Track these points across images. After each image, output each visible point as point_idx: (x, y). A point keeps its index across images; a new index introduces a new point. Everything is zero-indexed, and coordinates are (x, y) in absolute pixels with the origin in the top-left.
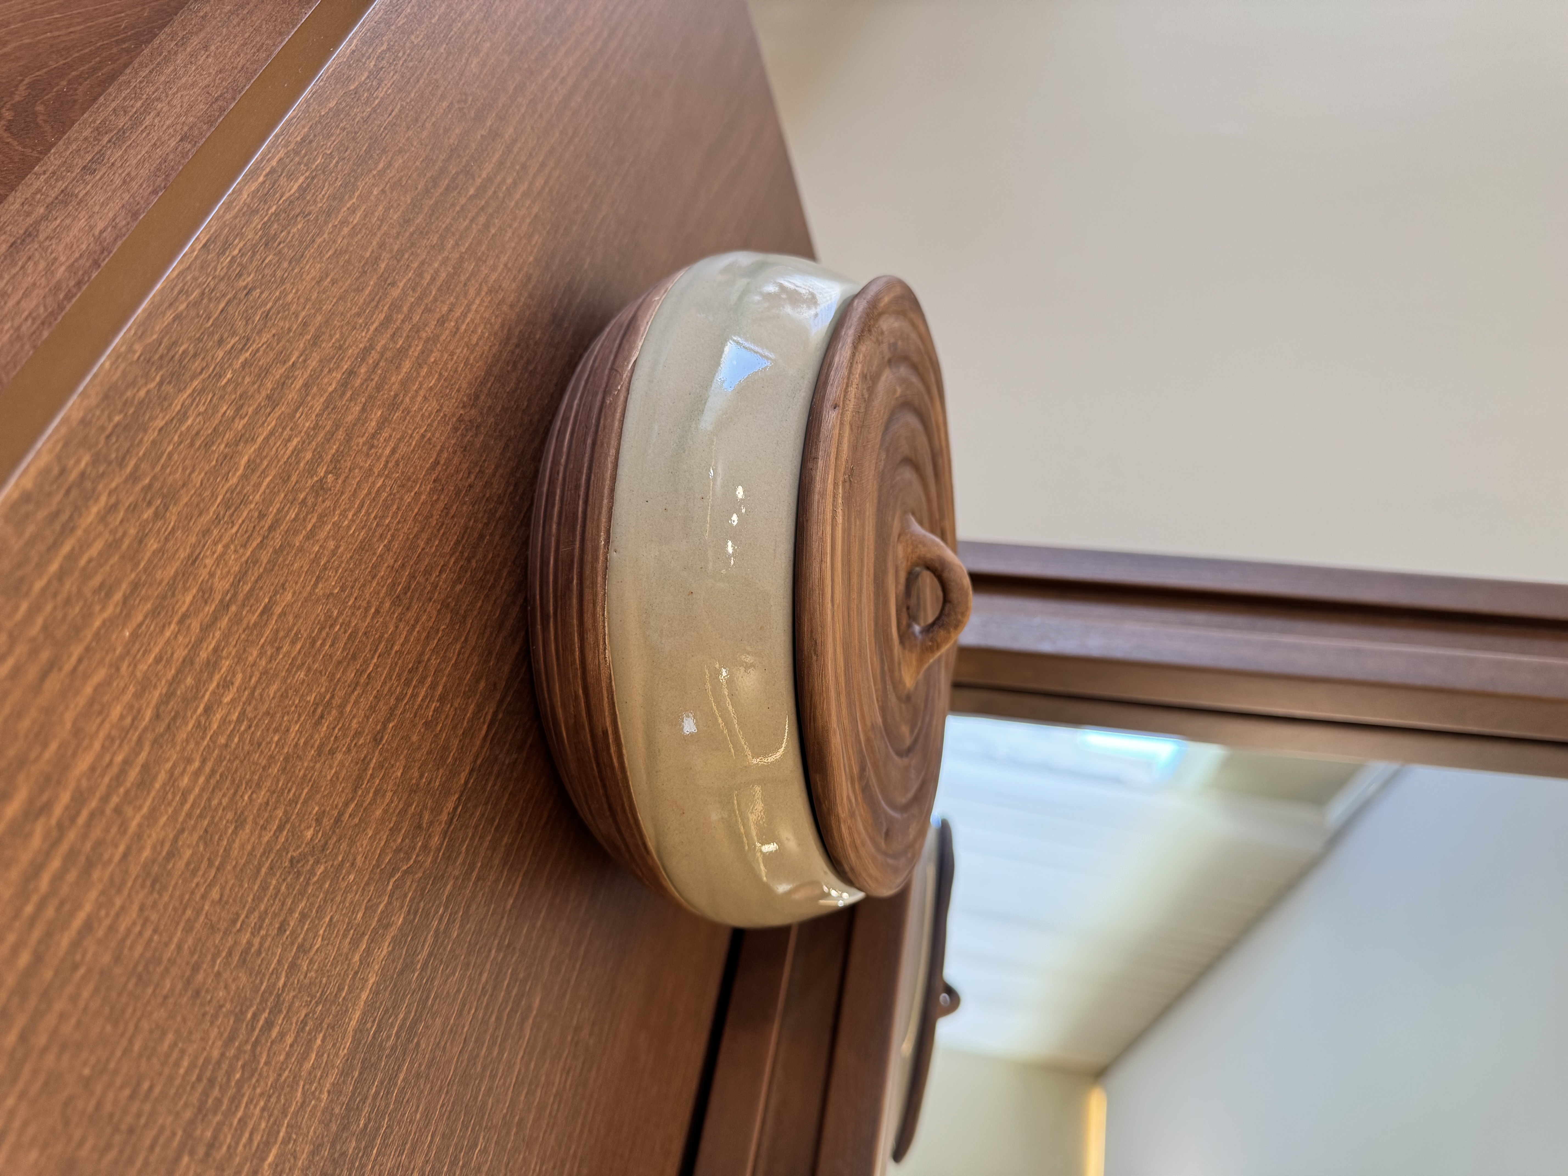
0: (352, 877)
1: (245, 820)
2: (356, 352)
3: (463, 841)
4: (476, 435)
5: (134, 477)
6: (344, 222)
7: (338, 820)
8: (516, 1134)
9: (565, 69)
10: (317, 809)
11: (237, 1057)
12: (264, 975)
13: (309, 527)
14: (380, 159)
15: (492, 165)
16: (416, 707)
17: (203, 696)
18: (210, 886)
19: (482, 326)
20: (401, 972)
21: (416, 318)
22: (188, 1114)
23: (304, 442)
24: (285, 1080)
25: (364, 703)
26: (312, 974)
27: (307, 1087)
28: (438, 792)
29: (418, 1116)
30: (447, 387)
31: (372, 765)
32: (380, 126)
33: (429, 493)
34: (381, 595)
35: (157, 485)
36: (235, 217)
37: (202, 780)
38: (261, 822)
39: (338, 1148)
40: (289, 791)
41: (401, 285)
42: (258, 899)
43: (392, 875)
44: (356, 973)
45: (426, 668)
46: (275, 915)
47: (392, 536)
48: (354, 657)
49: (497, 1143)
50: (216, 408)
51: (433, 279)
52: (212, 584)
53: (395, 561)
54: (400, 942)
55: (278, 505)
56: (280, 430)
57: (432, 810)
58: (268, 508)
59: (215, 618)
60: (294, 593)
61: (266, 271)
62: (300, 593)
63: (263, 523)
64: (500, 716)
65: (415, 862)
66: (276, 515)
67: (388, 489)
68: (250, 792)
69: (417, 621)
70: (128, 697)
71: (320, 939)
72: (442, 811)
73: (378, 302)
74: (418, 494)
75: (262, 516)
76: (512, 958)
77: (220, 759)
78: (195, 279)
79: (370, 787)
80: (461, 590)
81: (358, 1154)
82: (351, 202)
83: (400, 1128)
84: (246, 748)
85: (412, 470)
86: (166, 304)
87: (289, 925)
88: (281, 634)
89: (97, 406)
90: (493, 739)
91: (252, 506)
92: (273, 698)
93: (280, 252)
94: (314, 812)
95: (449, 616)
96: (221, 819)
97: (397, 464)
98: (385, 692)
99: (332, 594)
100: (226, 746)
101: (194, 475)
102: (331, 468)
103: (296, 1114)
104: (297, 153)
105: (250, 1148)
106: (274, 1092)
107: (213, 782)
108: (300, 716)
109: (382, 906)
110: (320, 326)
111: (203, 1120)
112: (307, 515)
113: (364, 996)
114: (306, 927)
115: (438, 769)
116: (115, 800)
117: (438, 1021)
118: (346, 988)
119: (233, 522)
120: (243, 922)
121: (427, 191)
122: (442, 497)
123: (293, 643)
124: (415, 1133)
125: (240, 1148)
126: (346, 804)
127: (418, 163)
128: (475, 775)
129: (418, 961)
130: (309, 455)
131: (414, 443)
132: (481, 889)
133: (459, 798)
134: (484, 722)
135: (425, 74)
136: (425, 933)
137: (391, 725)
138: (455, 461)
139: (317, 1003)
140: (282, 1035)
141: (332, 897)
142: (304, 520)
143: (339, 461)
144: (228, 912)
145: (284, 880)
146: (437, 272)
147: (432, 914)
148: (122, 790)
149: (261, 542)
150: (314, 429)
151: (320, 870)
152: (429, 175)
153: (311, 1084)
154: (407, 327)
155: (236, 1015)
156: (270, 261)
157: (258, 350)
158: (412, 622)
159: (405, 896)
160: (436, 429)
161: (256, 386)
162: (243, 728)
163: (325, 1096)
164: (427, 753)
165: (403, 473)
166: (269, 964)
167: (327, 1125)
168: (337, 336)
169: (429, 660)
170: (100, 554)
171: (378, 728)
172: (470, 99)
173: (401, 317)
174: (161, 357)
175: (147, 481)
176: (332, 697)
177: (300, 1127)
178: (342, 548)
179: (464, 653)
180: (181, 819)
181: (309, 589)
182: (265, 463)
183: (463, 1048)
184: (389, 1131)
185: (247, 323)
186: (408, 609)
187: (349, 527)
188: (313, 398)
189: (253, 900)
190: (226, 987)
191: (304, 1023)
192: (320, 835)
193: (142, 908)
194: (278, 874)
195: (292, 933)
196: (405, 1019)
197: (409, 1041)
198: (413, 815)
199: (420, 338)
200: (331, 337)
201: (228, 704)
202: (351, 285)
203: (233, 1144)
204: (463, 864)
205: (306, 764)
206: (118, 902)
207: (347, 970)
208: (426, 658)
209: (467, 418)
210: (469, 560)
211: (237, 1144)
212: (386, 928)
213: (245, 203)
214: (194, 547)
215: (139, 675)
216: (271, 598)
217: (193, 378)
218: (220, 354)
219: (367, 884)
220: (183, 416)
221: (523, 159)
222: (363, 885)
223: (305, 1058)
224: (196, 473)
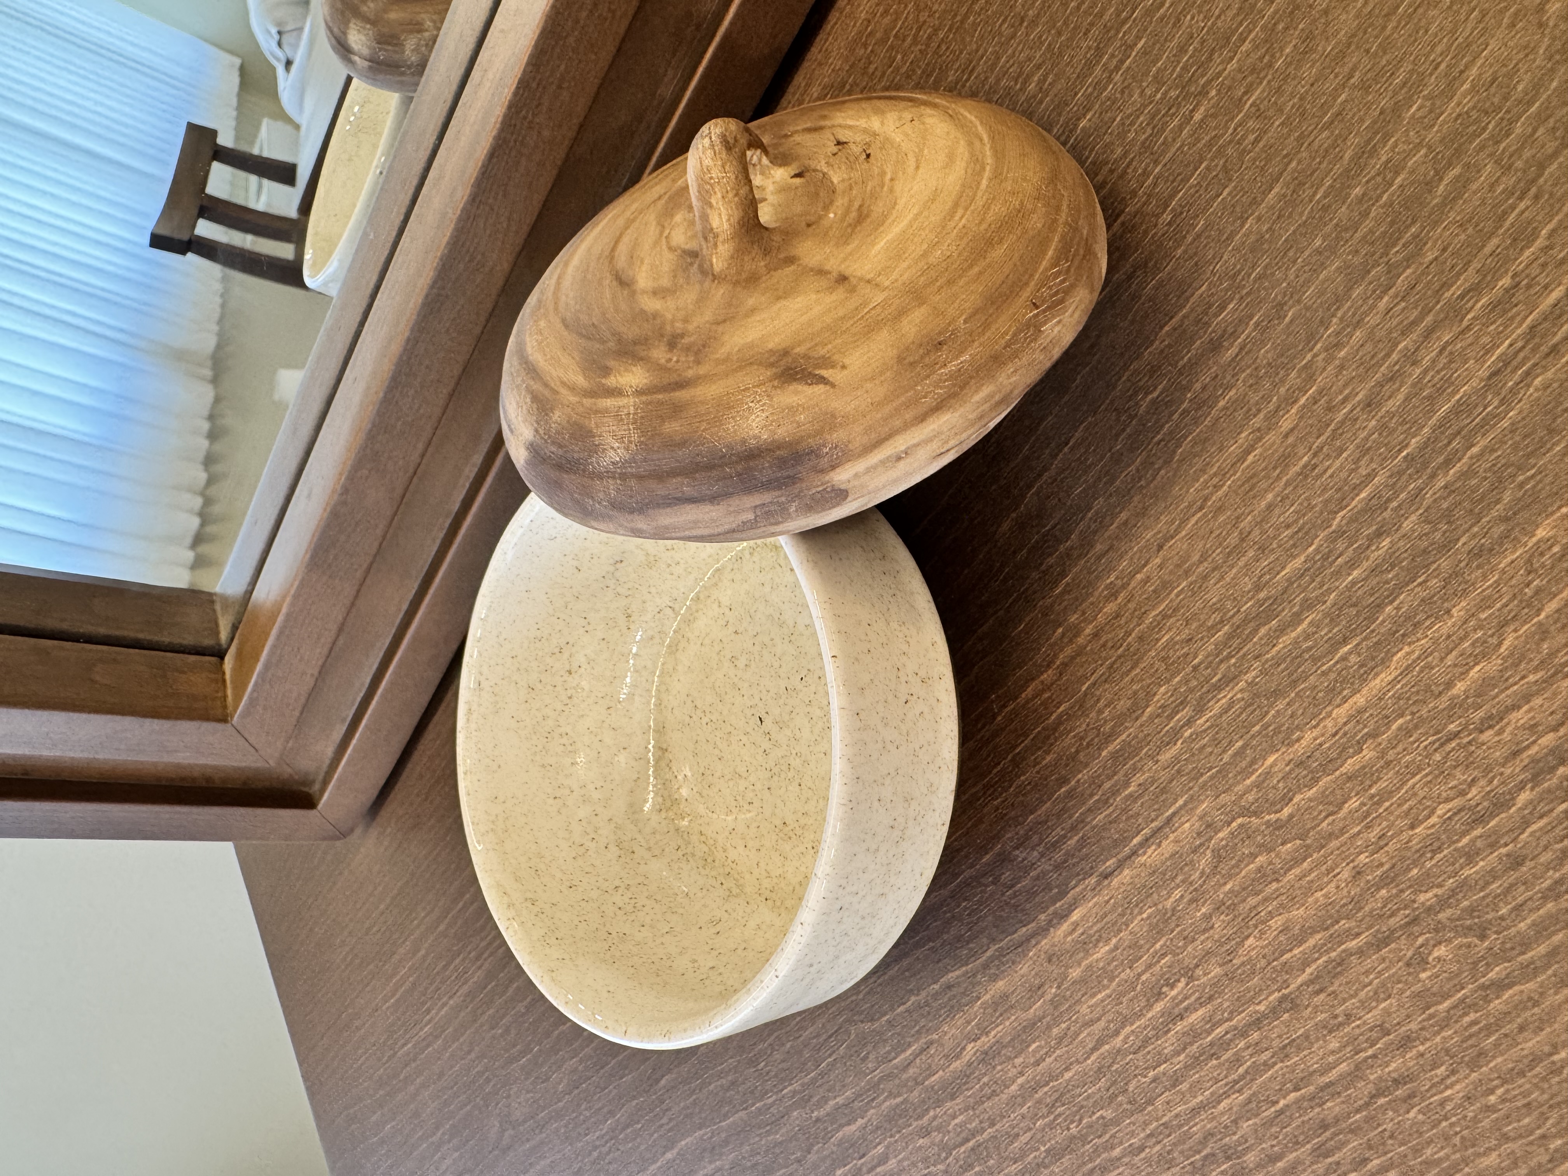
0: (1363, 858)
3: (1135, 797)
7: (1382, 941)
10: (1423, 976)
16: (1209, 1006)
20: (1279, 693)
24: (1536, 669)
25: (1310, 1060)
26: (1460, 776)
27: (1492, 641)
28: (1178, 881)
29: (1270, 497)
31: (1304, 977)
38: (1535, 1011)
39: (1438, 534)
40: (1473, 1023)
43: (1283, 823)
44: (1372, 735)
45: (1185, 1044)
48: (1325, 1124)
54: (1277, 731)
57: (1192, 865)
65: (1234, 818)
69: (1196, 1111)
71: (1439, 812)
72: (1174, 854)
79: (1312, 951)
81: (1400, 507)
83: (1309, 499)
87: (1499, 860)
92: (1490, 1149)
94: (1428, 973)
98: (1268, 1054)
103: (1519, 619)
108: (1442, 1103)
109: (1309, 794)
113: (1360, 700)
114: (1465, 840)
115: (1174, 910)
117: (1212, 597)
118: (1394, 727)
124: (1278, 478)
126: (1360, 952)
128: (1103, 867)
129: (1241, 691)
132: (1106, 720)
133: (1134, 853)
134: (1076, 925)
136: (1225, 719)
137: (1261, 1008)
139: (1457, 735)
140: (1534, 730)
141: (1408, 854)
145: (1501, 920)
147: (1207, 737)
151: (1426, 898)
153: (1483, 642)
159: (1258, 785)
163: (1458, 612)
164: (1194, 940)
166: (1545, 831)
167: (1458, 574)
169: (1178, 1053)
171: (1286, 1017)
176: (1373, 1096)
177: (1514, 598)
191: (1486, 724)
192: (1420, 940)
194: (1513, 931)
195: (1493, 846)
196: (1282, 630)
197: (1274, 601)
198: (1230, 877)
204: (1135, 769)
205: (1438, 1039)
207: (1389, 748)
212: (1302, 763)
219: (1331, 836)
222: (1343, 839)
223: (1490, 678)
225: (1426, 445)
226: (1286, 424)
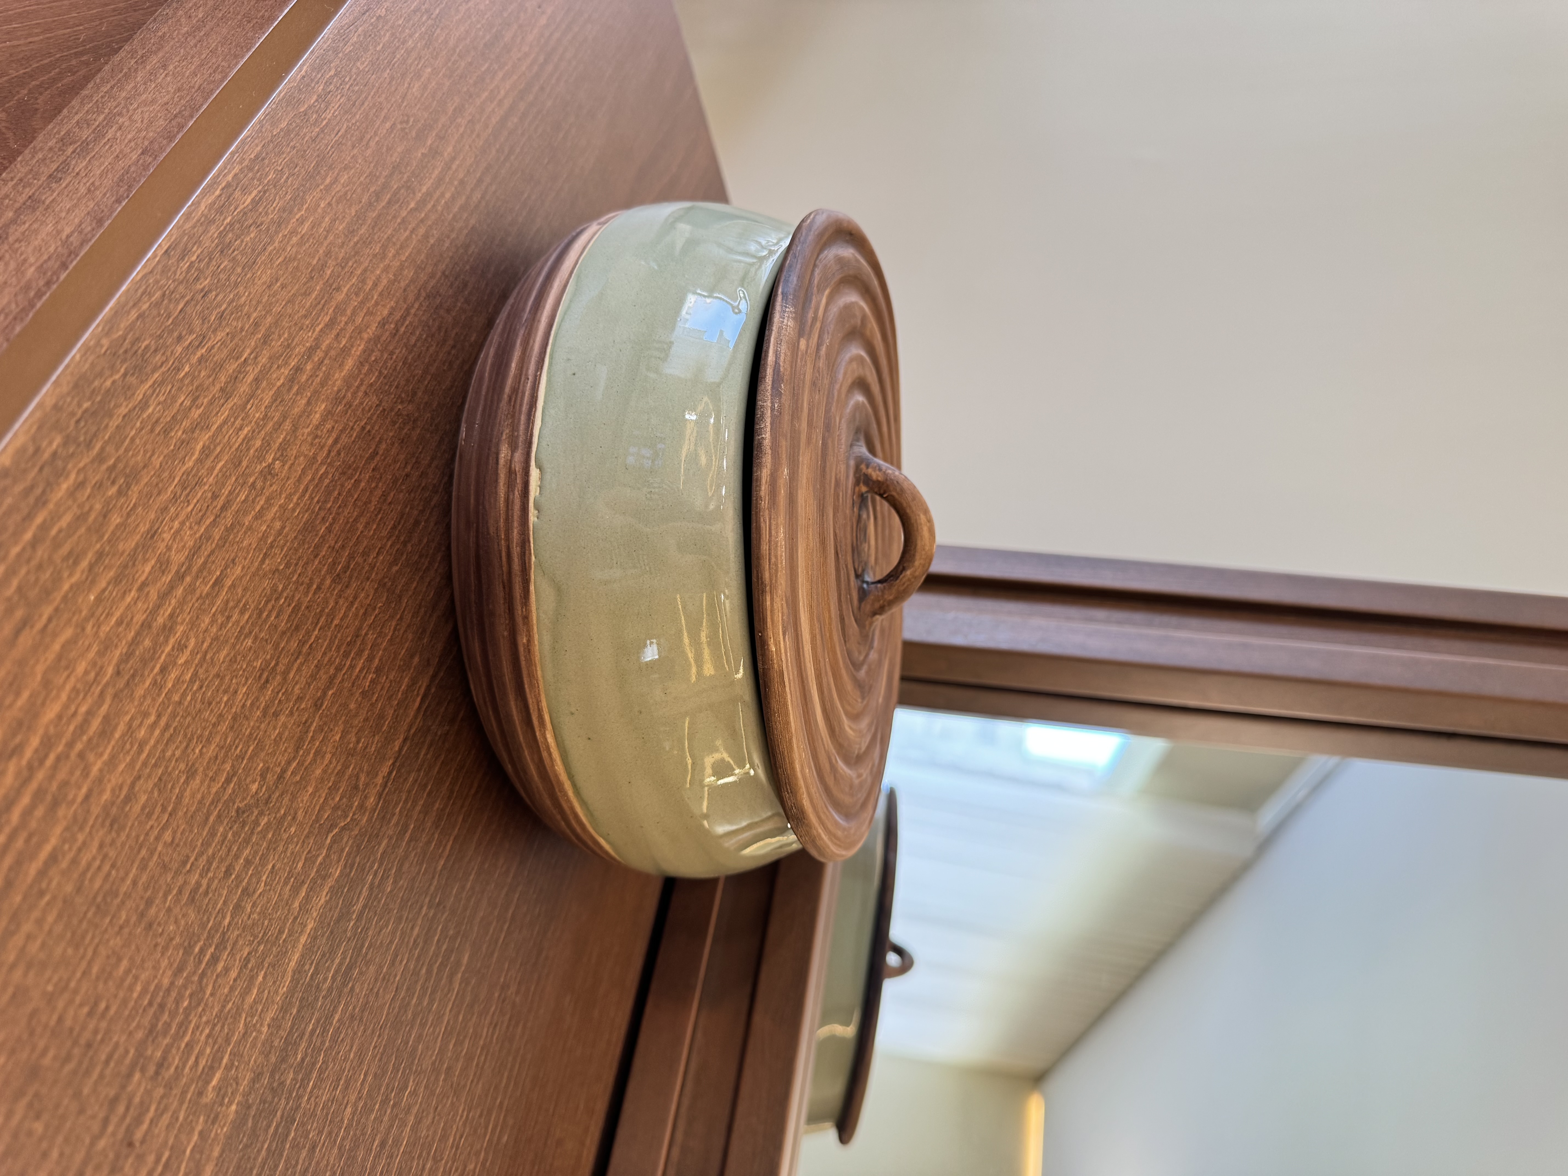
0: (293, 830)
1: (196, 771)
2: (303, 350)
3: (397, 804)
4: (413, 428)
5: (100, 458)
6: (293, 232)
7: (281, 777)
8: (445, 1080)
9: (502, 92)
10: (261, 765)
11: (185, 987)
12: (211, 914)
13: (257, 509)
14: (327, 175)
15: (432, 181)
16: (353, 677)
17: (160, 657)
18: (164, 829)
19: (420, 329)
20: (338, 921)
21: (359, 320)
22: (140, 1035)
23: (254, 431)
24: (229, 1011)
25: (306, 671)
26: (255, 916)
27: (249, 1019)
28: (373, 757)
29: (352, 1055)
30: (386, 384)
31: (313, 728)
32: (327, 145)
33: (368, 481)
34: (323, 573)
35: (121, 466)
36: (194, 227)
37: (157, 732)
38: (211, 774)
39: (277, 1078)
40: (237, 747)
41: (345, 290)
42: (206, 844)
43: (330, 830)
44: (296, 918)
45: (363, 642)
46: (222, 860)
47: (333, 519)
48: (297, 628)
49: (426, 1087)
50: (174, 399)
51: (375, 285)
52: (169, 556)
53: (336, 542)
54: (337, 892)
55: (229, 488)
56: (232, 420)
57: (368, 774)
58: (221, 490)
59: (172, 587)
60: (243, 567)
61: (221, 276)
62: (249, 568)
63: (215, 503)
64: (433, 690)
65: (352, 819)
66: (228, 496)
67: (330, 476)
68: (200, 747)
69: (355, 598)
70: (91, 655)
71: (263, 884)
72: (377, 775)
73: (324, 306)
74: (358, 482)
75: (215, 497)
76: (442, 915)
77: (174, 715)
78: (157, 282)
79: (310, 748)
80: (397, 572)
81: (295, 1085)
82: (300, 214)
83: (335, 1065)
84: (198, 706)
85: (352, 459)
86: (131, 304)
87: (234, 869)
88: (231, 604)
89: (68, 394)
90: (426, 711)
91: (206, 487)
92: (223, 662)
93: (234, 258)
94: (259, 768)
95: (385, 595)
96: (174, 768)
97: (339, 453)
98: (325, 662)
99: (277, 570)
100: (180, 703)
101: (153, 459)
102: (278, 455)
103: (239, 1043)
104: (250, 169)
105: (196, 1070)
106: (218, 1021)
107: (167, 735)
108: (247, 679)
109: (320, 859)
110: (270, 326)
111: (153, 1041)
112: (256, 497)
113: (303, 940)
114: (250, 872)
115: (374, 736)
116: (79, 746)
117: (372, 969)
118: (286, 931)
119: (188, 501)
120: (192, 864)
121: (370, 204)
122: (380, 484)
123: (242, 613)
124: (349, 1071)
125: (187, 1070)
126: (289, 763)
127: (362, 179)
128: (408, 743)
129: (354, 912)
130: (258, 443)
131: (355, 435)
132: (413, 849)
133: (393, 764)
134: (418, 695)
135: (370, 97)
136: (360, 888)
137: (330, 693)
138: (394, 451)
139: (259, 944)
140: (227, 970)
141: (274, 846)
142: (253, 501)
143: (286, 450)
144: (179, 854)
145: (230, 828)
146: (379, 278)
147: (367, 869)
148: (85, 738)
149: (214, 520)
150: (263, 419)
151: (264, 821)
152: (372, 190)
153: (253, 1016)
154: (350, 328)
155: (185, 948)
156: (225, 267)
157: (213, 347)
158: (351, 599)
159: (342, 850)
160: (375, 422)
161: (211, 379)
162: (195, 688)
163: (265, 1029)
164: (364, 721)
165: (344, 462)
166: (216, 903)
167: (267, 1056)
168: (286, 335)
169: (366, 634)
170: (69, 525)
171: (319, 694)
172: (412, 119)
173: (344, 319)
174: (126, 352)
175: (111, 462)
176: (277, 664)
177: (242, 1056)
178: (287, 529)
179: (399, 630)
180: (137, 768)
181: (256, 564)
182: (218, 449)
183: (394, 996)
184: (324, 1066)
185: (203, 323)
186: (347, 587)
187: (294, 510)
188: (263, 391)
189: (202, 844)
190: (176, 922)
191: (247, 960)
192: (264, 789)
193: (101, 846)
194: (225, 823)
195: (237, 877)
196: (341, 964)
197: (344, 984)
198: (350, 777)
199: (361, 339)
200: (280, 336)
201: (182, 665)
202: (298, 290)
203: (180, 1065)
204: (398, 824)
205: (252, 724)
206: (81, 838)
207: (287, 915)
208: (364, 632)
209: (405, 413)
210: (405, 543)
211: (184, 1066)
212: (324, 879)
213: (202, 215)
214: (153, 523)
215: (102, 635)
216: (222, 572)
217: (154, 371)
218: (179, 349)
219: (307, 837)
220: (144, 404)
221: (461, 176)
222: (303, 838)
223: (248, 993)
224: (156, 456)
225: (287, 1136)
226: (349, 1110)
